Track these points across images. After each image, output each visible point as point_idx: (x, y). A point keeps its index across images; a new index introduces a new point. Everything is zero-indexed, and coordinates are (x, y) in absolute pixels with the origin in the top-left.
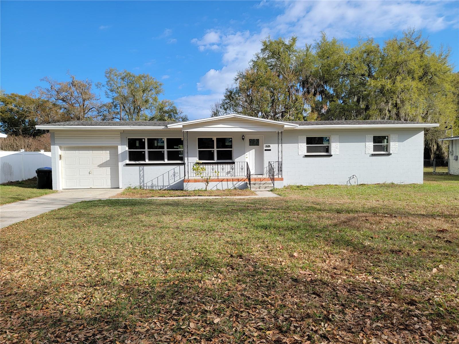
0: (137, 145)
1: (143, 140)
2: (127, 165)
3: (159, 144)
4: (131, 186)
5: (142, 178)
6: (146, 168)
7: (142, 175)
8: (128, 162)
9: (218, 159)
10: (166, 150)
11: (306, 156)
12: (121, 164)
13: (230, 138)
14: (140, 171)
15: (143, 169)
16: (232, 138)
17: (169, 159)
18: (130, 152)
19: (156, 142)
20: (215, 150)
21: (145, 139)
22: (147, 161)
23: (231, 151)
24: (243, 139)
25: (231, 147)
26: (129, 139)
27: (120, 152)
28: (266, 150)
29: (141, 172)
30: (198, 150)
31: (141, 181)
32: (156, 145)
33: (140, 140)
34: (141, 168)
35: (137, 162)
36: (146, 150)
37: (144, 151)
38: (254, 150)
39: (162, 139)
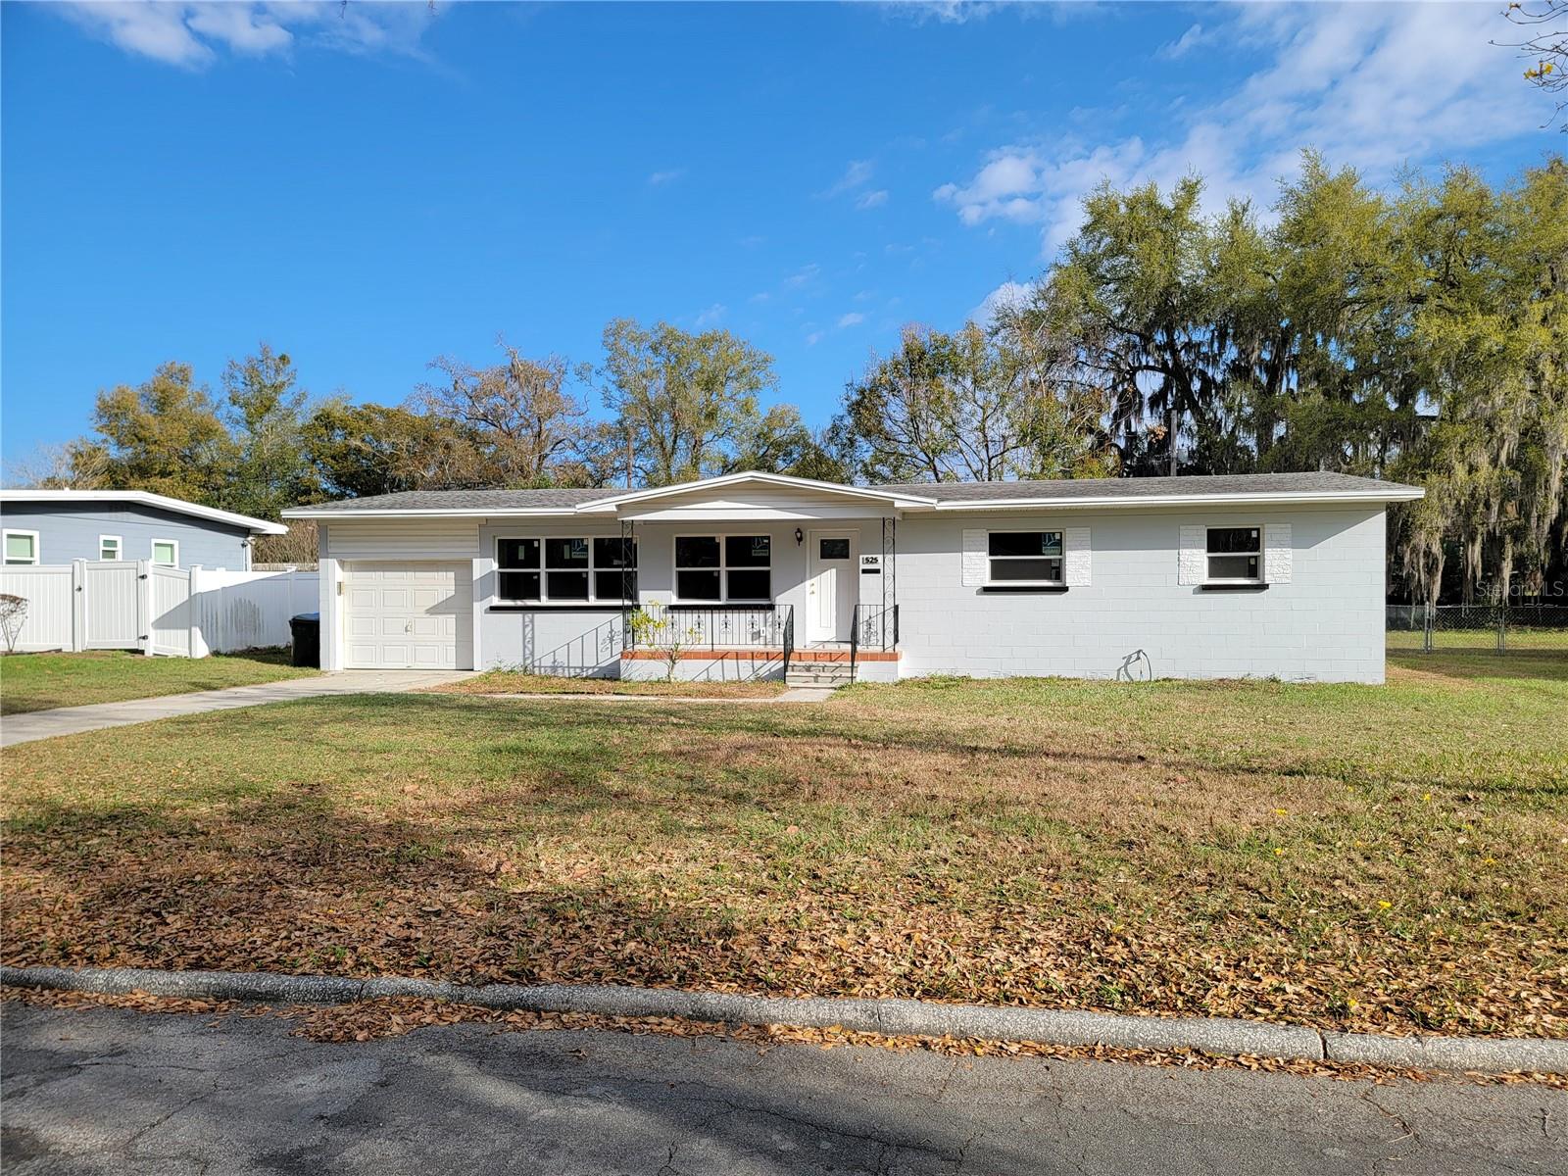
0: (521, 556)
1: (536, 544)
2: (494, 609)
3: (576, 555)
4: (502, 666)
5: (530, 646)
6: (539, 617)
7: (530, 635)
8: (496, 601)
9: (731, 595)
10: (591, 571)
11: (987, 590)
12: (479, 608)
13: (765, 538)
14: (525, 627)
15: (532, 621)
16: (769, 538)
17: (599, 596)
18: (501, 573)
19: (566, 548)
20: (723, 569)
21: (539, 540)
22: (544, 601)
23: (768, 572)
24: (800, 539)
25: (766, 561)
26: (501, 542)
27: (476, 575)
28: (864, 571)
29: (528, 629)
30: (675, 569)
31: (527, 652)
32: (567, 556)
33: (528, 543)
34: (527, 619)
35: (519, 603)
36: (543, 570)
37: (538, 574)
38: (834, 570)
39: (582, 540)
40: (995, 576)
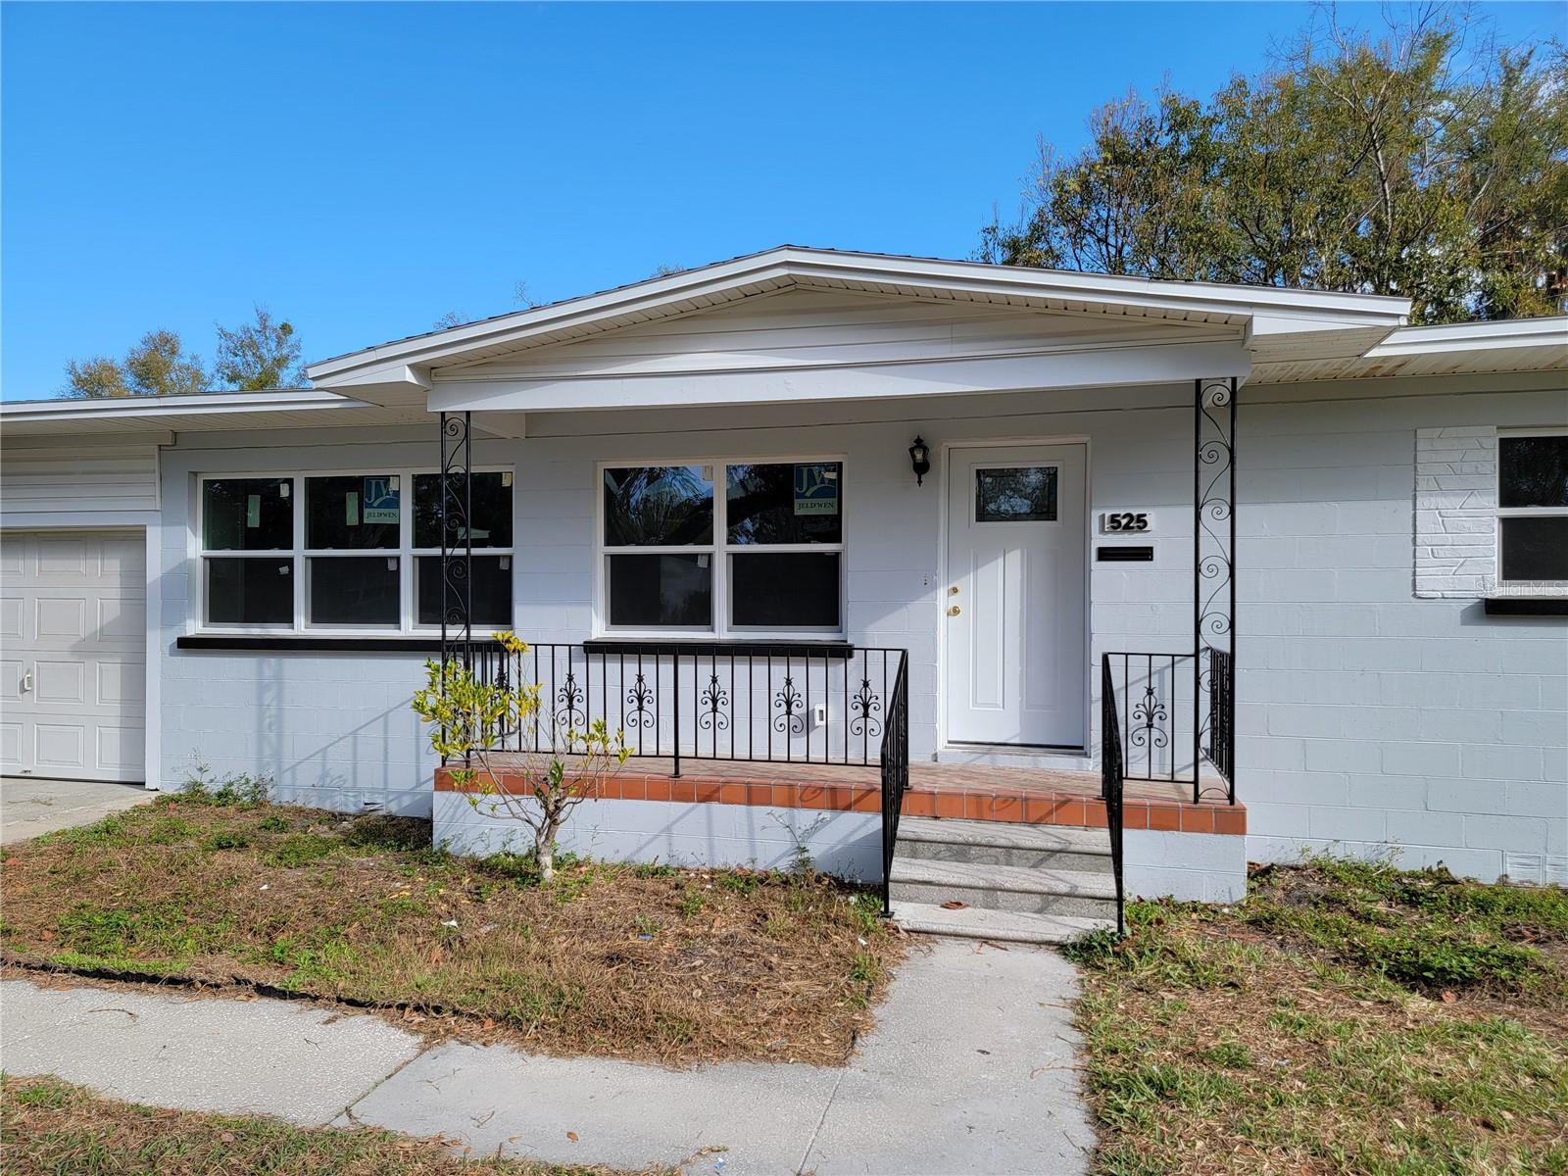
0: (254, 519)
1: (284, 492)
2: (186, 644)
3: (372, 517)
4: (205, 779)
5: (272, 736)
6: (296, 666)
7: (273, 711)
8: (197, 626)
9: (740, 618)
10: (407, 554)
11: (1496, 610)
12: (158, 643)
13: (828, 467)
14: (262, 689)
15: (279, 678)
16: (838, 467)
17: (425, 615)
18: (212, 561)
19: (352, 501)
20: (721, 551)
21: (290, 482)
22: (302, 627)
23: (835, 558)
24: (921, 468)
25: (831, 529)
26: (208, 484)
27: (154, 570)
28: (1106, 554)
29: (269, 697)
30: (600, 553)
31: (267, 751)
32: (352, 519)
33: (269, 492)
34: (268, 672)
35: (256, 631)
36: (300, 553)
37: (289, 562)
38: (1015, 558)
39: (387, 479)
40: (1514, 567)
